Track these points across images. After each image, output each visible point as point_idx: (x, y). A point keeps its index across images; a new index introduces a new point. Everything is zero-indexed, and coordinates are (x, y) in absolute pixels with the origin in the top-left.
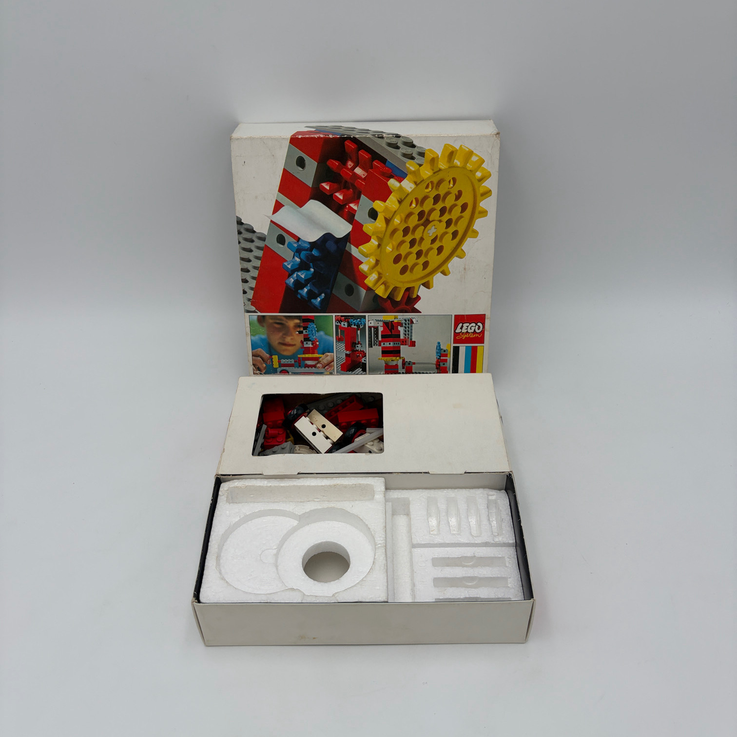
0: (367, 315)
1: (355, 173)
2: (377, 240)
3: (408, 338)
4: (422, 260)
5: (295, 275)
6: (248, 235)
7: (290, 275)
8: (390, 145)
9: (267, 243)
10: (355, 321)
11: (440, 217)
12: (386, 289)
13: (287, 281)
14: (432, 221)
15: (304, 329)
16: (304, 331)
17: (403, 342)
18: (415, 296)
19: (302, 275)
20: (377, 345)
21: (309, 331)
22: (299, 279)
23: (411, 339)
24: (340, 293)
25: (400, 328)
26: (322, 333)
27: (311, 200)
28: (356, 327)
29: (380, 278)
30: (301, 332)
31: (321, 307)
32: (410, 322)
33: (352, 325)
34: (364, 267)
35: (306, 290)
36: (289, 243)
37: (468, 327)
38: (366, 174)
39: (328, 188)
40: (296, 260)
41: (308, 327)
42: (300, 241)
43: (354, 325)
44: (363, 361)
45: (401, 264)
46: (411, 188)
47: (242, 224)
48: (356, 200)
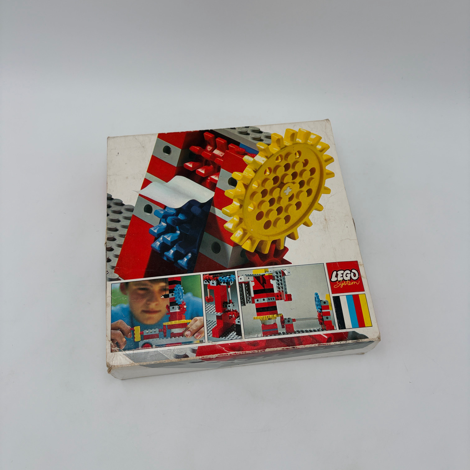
0: (236, 270)
1: (214, 154)
2: (238, 202)
3: (283, 291)
4: (283, 215)
5: (161, 238)
6: (117, 208)
7: (156, 239)
8: (241, 133)
9: (135, 213)
10: (224, 279)
11: (292, 180)
12: (253, 244)
13: (153, 245)
14: (286, 183)
15: (170, 293)
16: (170, 295)
17: (278, 296)
18: (282, 248)
19: (169, 238)
20: (250, 302)
21: (176, 294)
22: (165, 242)
23: (286, 293)
24: (206, 251)
25: (272, 282)
26: (189, 295)
27: (176, 176)
28: (225, 284)
29: (245, 233)
30: (166, 296)
31: (188, 267)
32: (281, 275)
33: (221, 283)
34: (229, 226)
35: (172, 251)
36: (156, 211)
37: (343, 274)
38: (224, 154)
39: (191, 166)
40: (163, 225)
41: (174, 290)
42: (166, 208)
43: (224, 283)
44: (237, 323)
45: (264, 220)
46: (263, 161)
47: (112, 199)
48: (217, 173)
